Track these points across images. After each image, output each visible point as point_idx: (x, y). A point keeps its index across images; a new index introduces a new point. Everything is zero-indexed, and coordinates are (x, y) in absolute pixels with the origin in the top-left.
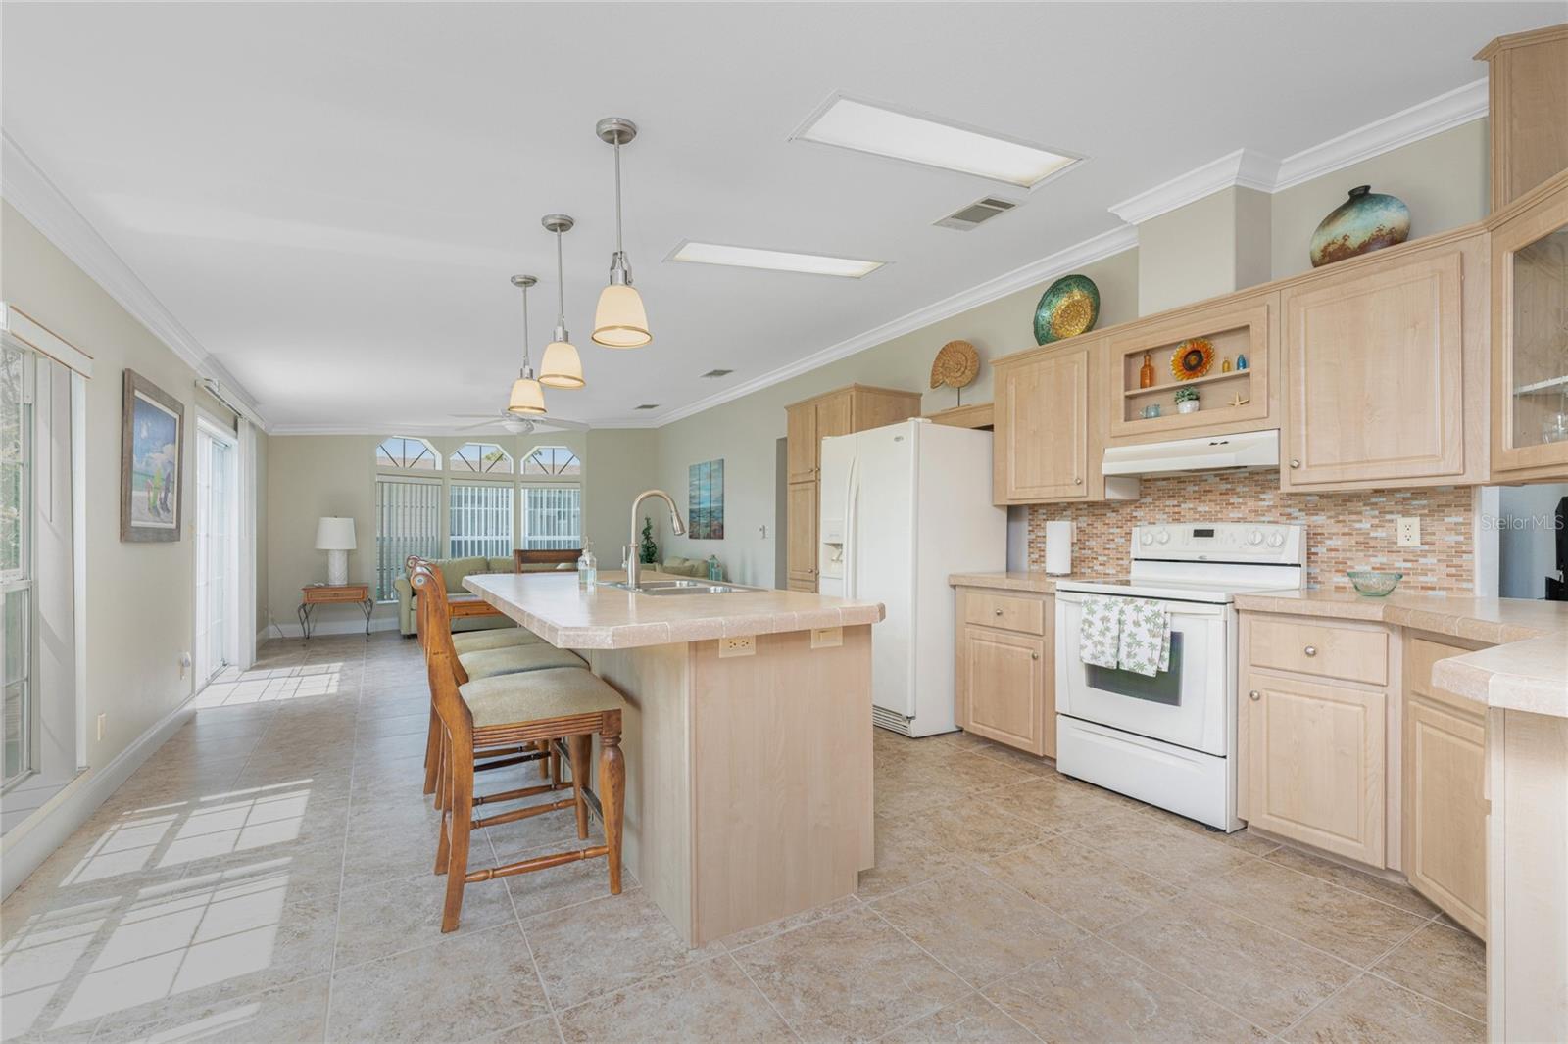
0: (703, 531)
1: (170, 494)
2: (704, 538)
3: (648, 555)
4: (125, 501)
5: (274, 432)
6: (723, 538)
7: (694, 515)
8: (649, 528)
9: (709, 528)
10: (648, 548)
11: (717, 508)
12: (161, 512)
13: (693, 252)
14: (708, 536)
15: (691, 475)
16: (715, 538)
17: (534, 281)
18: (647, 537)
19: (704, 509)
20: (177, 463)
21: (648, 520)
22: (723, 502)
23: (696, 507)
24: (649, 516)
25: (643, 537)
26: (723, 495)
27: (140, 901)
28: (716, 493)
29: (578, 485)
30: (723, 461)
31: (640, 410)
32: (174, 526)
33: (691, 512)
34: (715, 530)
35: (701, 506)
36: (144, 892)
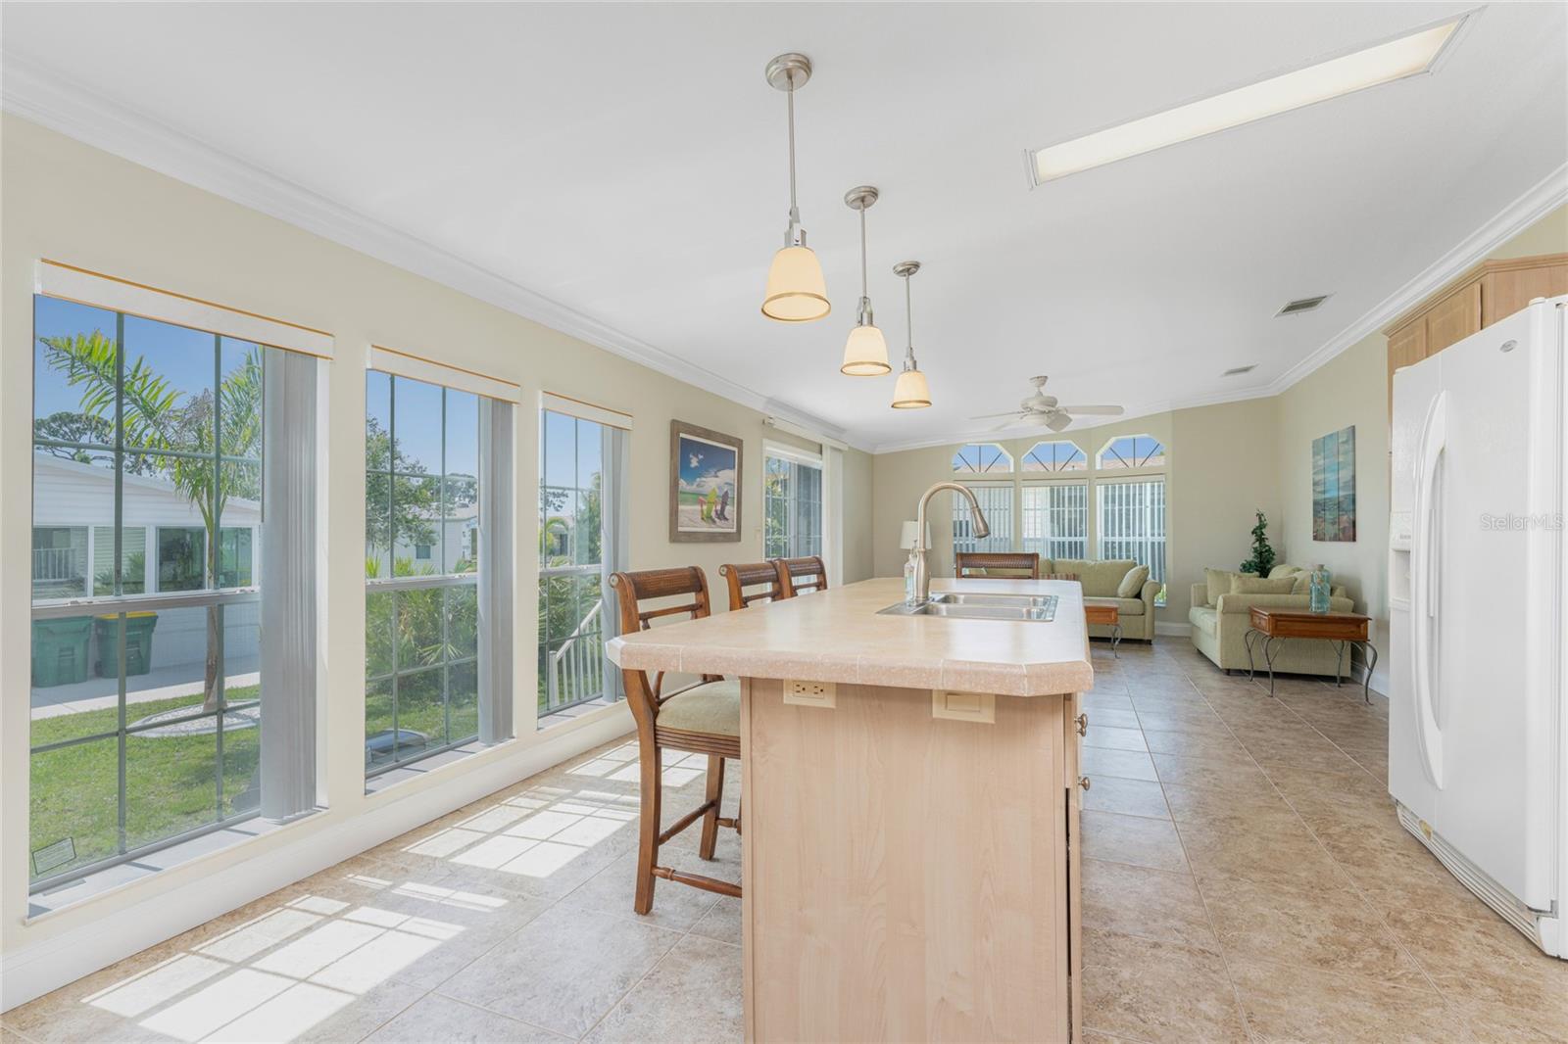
0: (1331, 530)
1: (728, 508)
2: (1330, 540)
3: (1261, 562)
4: (674, 514)
5: (879, 451)
6: (1354, 539)
7: (1320, 508)
8: (1262, 526)
9: (1336, 526)
10: (1261, 553)
11: (1345, 497)
12: (716, 519)
13: (1055, 160)
14: (1336, 538)
15: (1315, 454)
16: (1345, 540)
17: (917, 266)
18: (1261, 539)
19: (1330, 499)
20: (736, 484)
21: (1260, 516)
22: (1354, 487)
23: (1321, 497)
24: (1262, 511)
25: (1254, 537)
26: (1354, 477)
27: (575, 798)
28: (1345, 475)
29: (1162, 478)
30: (1354, 427)
31: (1231, 377)
32: (734, 530)
33: (1316, 503)
34: (1345, 528)
35: (1327, 496)
36: (583, 793)
